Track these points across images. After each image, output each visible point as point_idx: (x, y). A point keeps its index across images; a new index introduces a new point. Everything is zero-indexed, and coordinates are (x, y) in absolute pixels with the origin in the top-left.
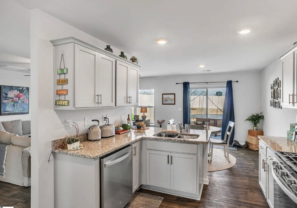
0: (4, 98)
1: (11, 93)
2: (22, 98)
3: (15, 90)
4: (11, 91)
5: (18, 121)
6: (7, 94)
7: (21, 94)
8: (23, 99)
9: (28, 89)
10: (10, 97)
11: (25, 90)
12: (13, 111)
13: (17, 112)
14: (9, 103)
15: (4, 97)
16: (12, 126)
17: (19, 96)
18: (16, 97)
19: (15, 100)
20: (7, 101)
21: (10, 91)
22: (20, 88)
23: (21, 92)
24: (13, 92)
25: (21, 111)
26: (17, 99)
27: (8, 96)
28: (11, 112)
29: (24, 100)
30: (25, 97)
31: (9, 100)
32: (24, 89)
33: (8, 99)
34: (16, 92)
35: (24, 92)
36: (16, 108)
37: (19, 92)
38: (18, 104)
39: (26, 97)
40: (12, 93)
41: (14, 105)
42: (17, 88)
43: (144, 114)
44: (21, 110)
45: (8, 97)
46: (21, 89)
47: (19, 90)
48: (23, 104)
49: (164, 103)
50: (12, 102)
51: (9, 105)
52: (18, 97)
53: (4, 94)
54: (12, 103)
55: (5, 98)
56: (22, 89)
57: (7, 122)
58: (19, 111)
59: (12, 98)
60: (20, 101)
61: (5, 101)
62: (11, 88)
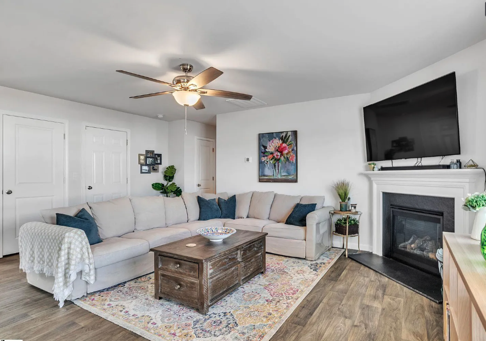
0: (262, 154)
1: (270, 145)
2: (285, 152)
3: (275, 138)
4: (271, 141)
6: (265, 148)
7: (284, 145)
8: (287, 154)
9: (295, 133)
10: (270, 151)
11: (291, 137)
12: (273, 175)
13: (279, 177)
14: (268, 162)
17: (282, 149)
18: (277, 150)
19: (275, 156)
20: (266, 158)
21: (270, 141)
22: (283, 134)
23: (284, 142)
24: (273, 142)
25: (284, 176)
26: (279, 154)
27: (267, 150)
28: (271, 178)
29: (288, 156)
30: (290, 150)
31: (269, 157)
32: (289, 134)
33: (267, 156)
34: (277, 142)
35: (289, 140)
36: (277, 171)
37: (281, 142)
38: (280, 164)
39: (293, 150)
40: (272, 144)
41: (275, 166)
42: (278, 134)
44: (284, 174)
45: (267, 152)
46: (284, 135)
47: (282, 138)
48: (287, 162)
50: (272, 160)
51: (268, 166)
52: (280, 150)
53: (262, 147)
54: (272, 162)
55: (264, 153)
56: (286, 136)
58: (281, 176)
59: (272, 153)
60: (282, 158)
61: (264, 159)
62: (271, 136)
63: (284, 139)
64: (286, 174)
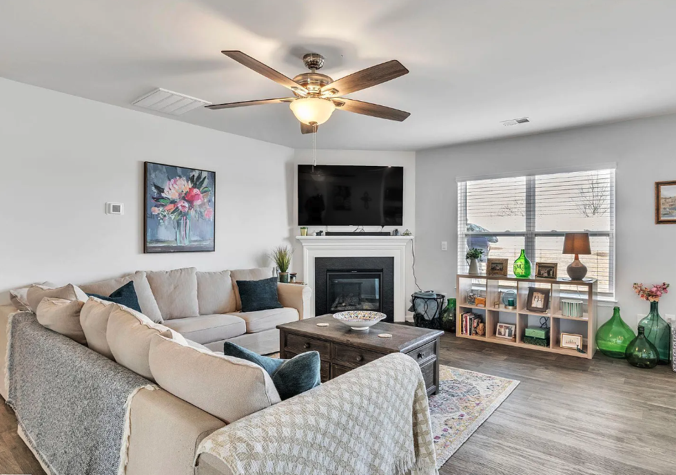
0: (153, 201)
1: (171, 187)
2: (197, 203)
3: (180, 177)
4: (172, 181)
5: (187, 271)
6: (160, 190)
7: (196, 191)
8: (200, 206)
9: (213, 175)
10: (170, 197)
11: (206, 180)
12: (176, 240)
13: (186, 243)
14: (165, 216)
15: (154, 198)
16: (172, 287)
17: (192, 197)
18: (184, 198)
19: (180, 208)
20: (161, 209)
21: (170, 180)
22: (194, 173)
23: (195, 186)
24: (175, 182)
25: (195, 241)
26: (186, 205)
27: (163, 195)
28: (171, 245)
29: (202, 210)
30: (206, 201)
31: (166, 208)
32: (204, 174)
33: (163, 206)
34: (183, 185)
35: (204, 185)
36: (183, 233)
37: (190, 185)
38: (188, 221)
39: (209, 201)
40: (175, 186)
41: (179, 224)
42: (186, 170)
43: (577, 258)
44: (195, 238)
45: (163, 198)
46: (196, 174)
47: (192, 179)
48: (200, 219)
49: (662, 219)
50: (173, 213)
51: (166, 222)
52: (188, 198)
53: (153, 188)
54: (173, 217)
55: (157, 199)
56: (199, 177)
57: (159, 274)
58: (190, 241)
59: (173, 202)
60: (192, 212)
61: (156, 211)
62: (173, 171)
63: (196, 181)
64: (198, 238)
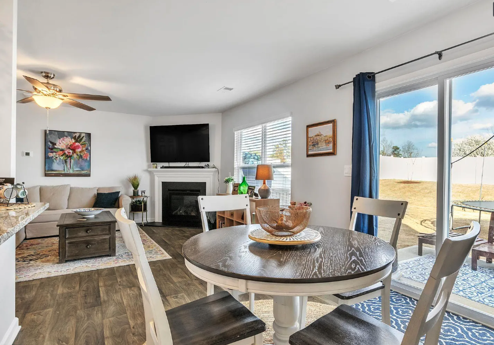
0: (49, 150)
1: (61, 142)
2: (78, 150)
3: (67, 137)
4: (62, 139)
6: (54, 144)
7: (77, 144)
8: (80, 152)
9: (89, 135)
10: (60, 148)
11: (84, 138)
12: (64, 170)
13: (71, 172)
14: (57, 158)
15: (50, 148)
17: (75, 147)
18: (69, 148)
19: (67, 153)
20: (54, 154)
21: (60, 139)
22: (76, 134)
23: (77, 141)
24: (63, 140)
25: (77, 171)
26: (71, 151)
27: (55, 146)
28: (61, 172)
29: (82, 154)
30: (84, 149)
31: (57, 153)
32: (83, 135)
33: (55, 152)
34: (69, 141)
35: (83, 140)
36: (69, 166)
37: (73, 141)
38: (72, 160)
39: (87, 149)
40: (63, 141)
41: (66, 162)
42: (70, 134)
43: (264, 183)
44: (77, 169)
45: (55, 148)
46: (77, 135)
47: (75, 138)
48: (80, 159)
50: (62, 156)
51: (58, 161)
52: (72, 148)
53: (49, 143)
54: (62, 158)
55: (52, 149)
56: (79, 136)
58: (73, 171)
59: (62, 150)
60: (75, 155)
61: (51, 155)
62: (61, 134)
63: (78, 139)
64: (79, 169)
